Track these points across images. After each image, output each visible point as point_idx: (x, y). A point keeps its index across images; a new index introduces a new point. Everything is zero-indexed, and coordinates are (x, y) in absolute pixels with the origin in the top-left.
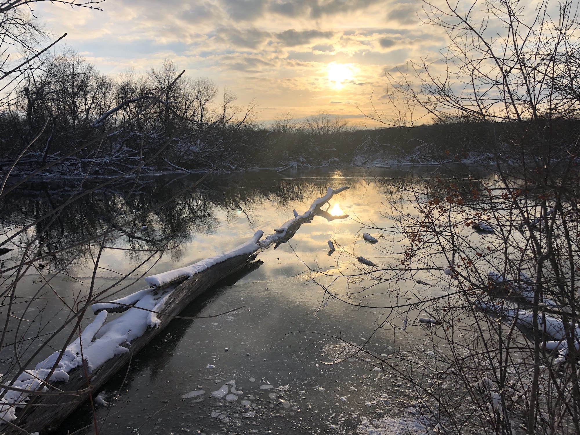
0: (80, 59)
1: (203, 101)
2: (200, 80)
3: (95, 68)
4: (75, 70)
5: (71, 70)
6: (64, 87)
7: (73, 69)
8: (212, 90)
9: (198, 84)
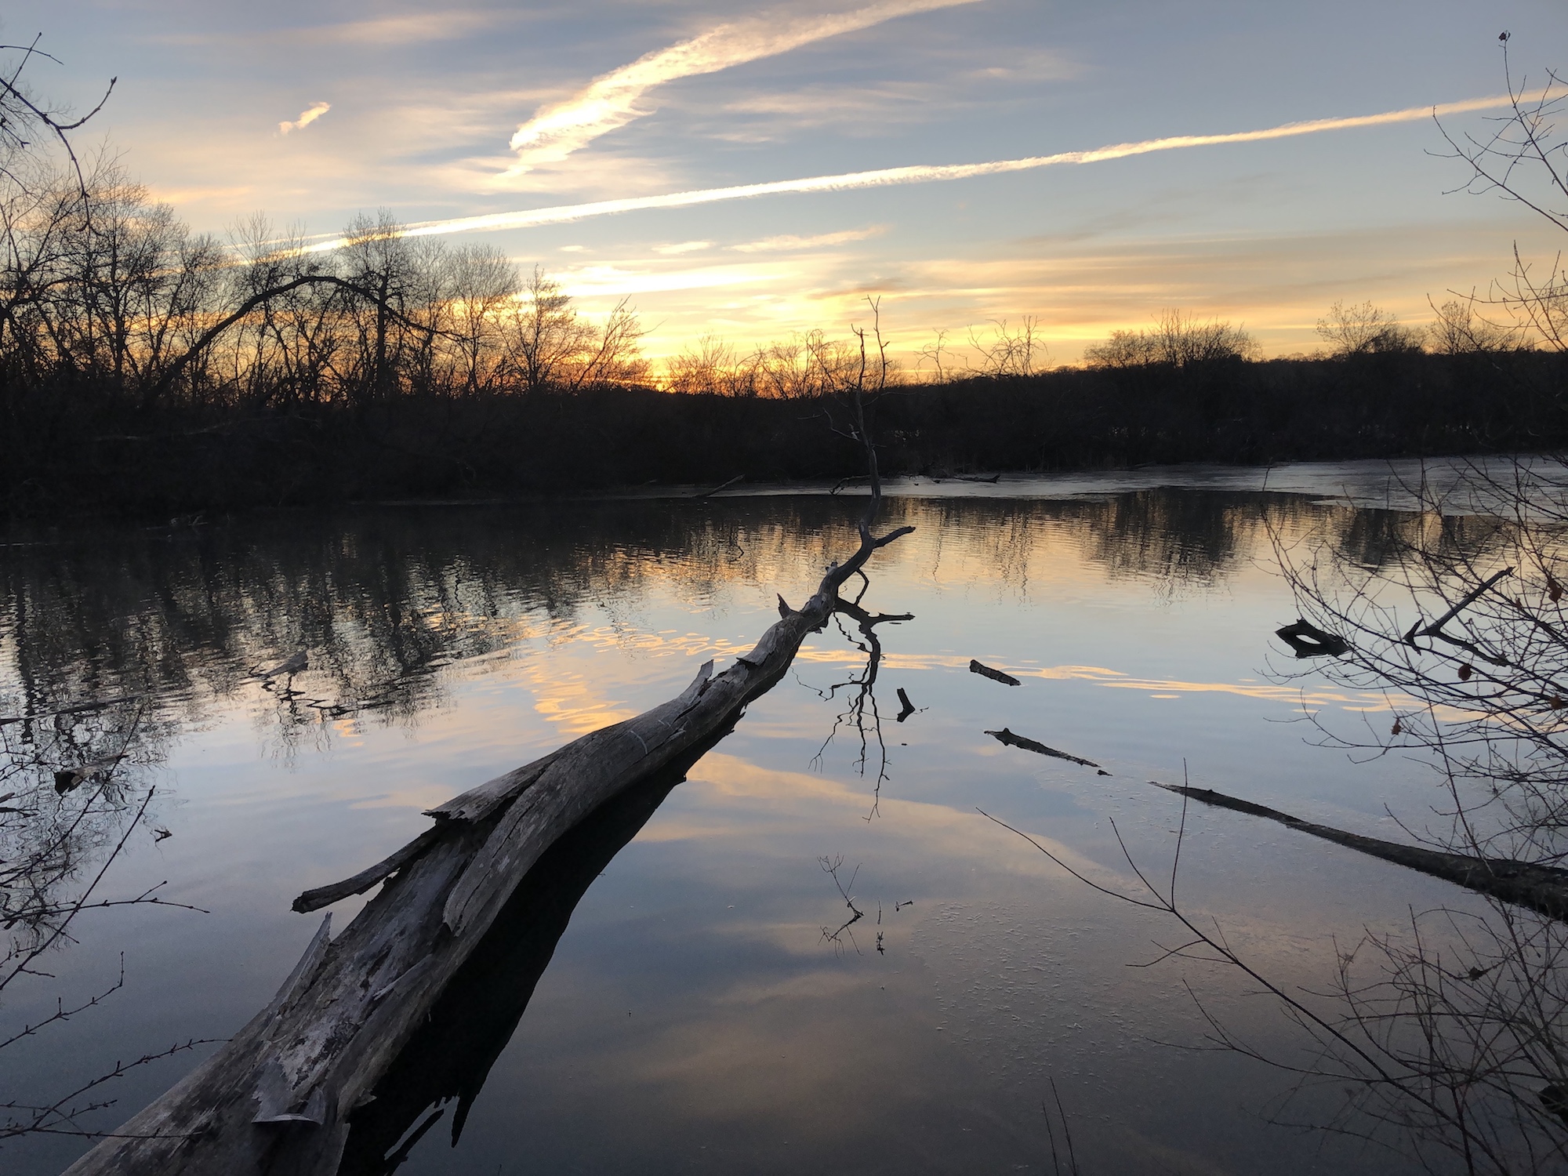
0: (133, 191)
1: (480, 307)
2: (470, 248)
3: (175, 219)
4: (119, 220)
5: (109, 222)
6: (89, 269)
7: (115, 221)
8: (503, 275)
9: (462, 258)
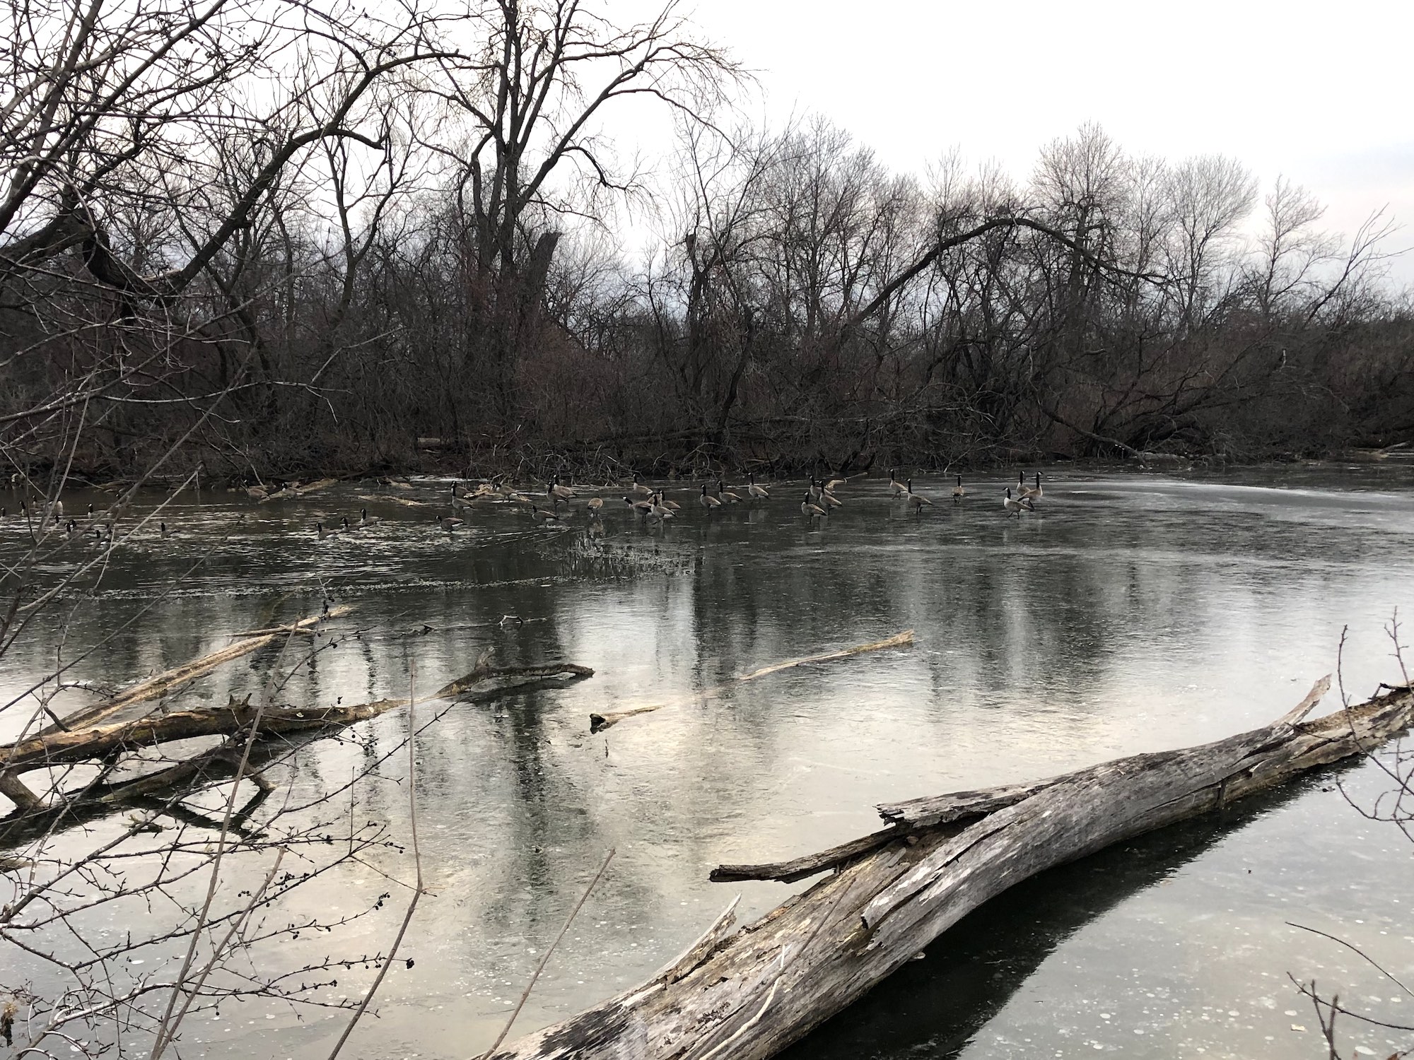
0: (837, 138)
4: (823, 168)
5: (814, 171)
6: (789, 222)
7: (818, 170)
